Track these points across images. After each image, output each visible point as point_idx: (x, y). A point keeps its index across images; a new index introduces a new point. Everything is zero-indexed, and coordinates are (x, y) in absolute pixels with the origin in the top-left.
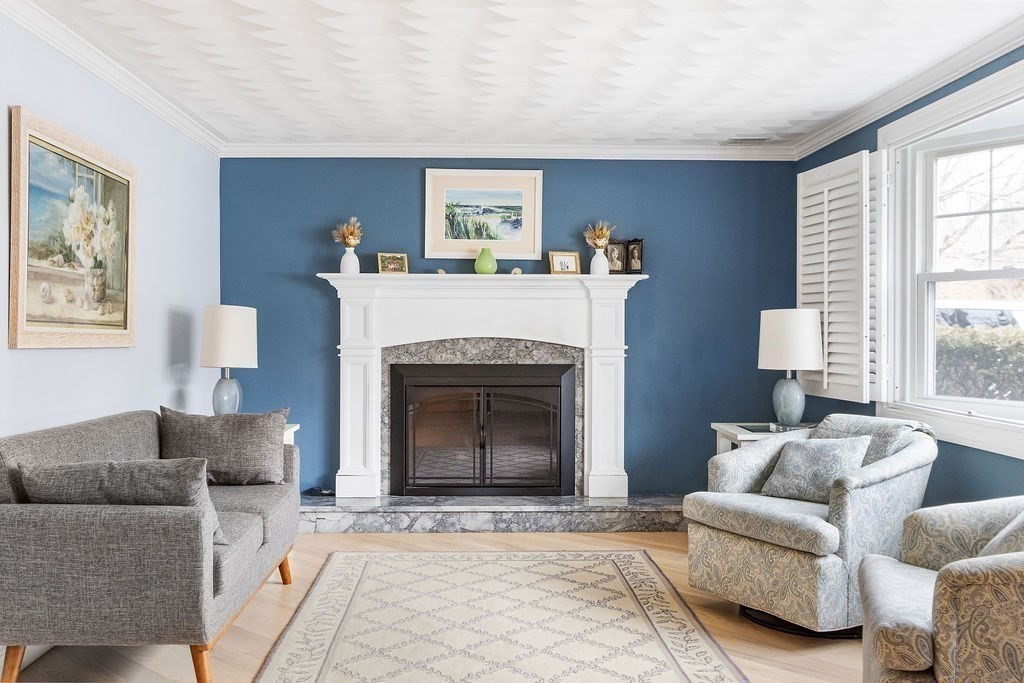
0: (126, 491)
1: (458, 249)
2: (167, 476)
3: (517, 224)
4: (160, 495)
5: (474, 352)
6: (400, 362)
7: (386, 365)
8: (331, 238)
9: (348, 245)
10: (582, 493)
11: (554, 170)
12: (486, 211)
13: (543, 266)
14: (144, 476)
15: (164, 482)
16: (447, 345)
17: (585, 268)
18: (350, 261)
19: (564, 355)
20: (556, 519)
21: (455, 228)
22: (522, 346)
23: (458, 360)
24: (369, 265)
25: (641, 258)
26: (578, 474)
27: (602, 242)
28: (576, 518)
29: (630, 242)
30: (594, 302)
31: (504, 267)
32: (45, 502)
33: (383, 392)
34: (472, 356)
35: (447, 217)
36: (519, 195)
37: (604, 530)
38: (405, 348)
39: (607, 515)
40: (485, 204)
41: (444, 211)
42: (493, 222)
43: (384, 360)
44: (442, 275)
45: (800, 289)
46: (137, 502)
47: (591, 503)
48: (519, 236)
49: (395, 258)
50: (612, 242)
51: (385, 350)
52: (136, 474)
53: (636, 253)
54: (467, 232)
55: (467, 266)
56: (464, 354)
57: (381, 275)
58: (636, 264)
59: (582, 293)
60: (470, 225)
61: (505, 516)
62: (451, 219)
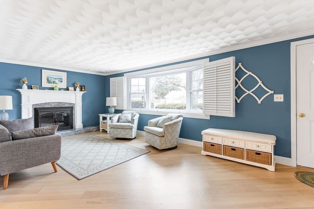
0: (41, 133)
1: (50, 85)
2: (50, 129)
3: (62, 81)
4: (48, 133)
5: (53, 105)
6: (37, 107)
7: (33, 108)
8: (20, 82)
9: (24, 83)
10: (74, 128)
11: (69, 73)
12: (55, 79)
13: (67, 89)
14: (44, 130)
15: (50, 131)
16: (47, 104)
17: (75, 90)
18: (25, 86)
19: (71, 105)
20: (73, 133)
21: (48, 81)
22: (63, 103)
23: (50, 106)
24: (30, 87)
25: (84, 89)
26: (74, 125)
27: (78, 86)
28: (76, 132)
29: (82, 86)
30: (77, 96)
31: (60, 89)
32: (20, 139)
33: (33, 113)
34: (53, 106)
35: (47, 79)
36: (62, 76)
37: (81, 134)
38: (38, 105)
39: (82, 131)
40: (55, 77)
41: (46, 78)
42: (57, 81)
43: (33, 107)
44: (47, 90)
45: (111, 94)
46: (43, 136)
47: (77, 130)
48: (62, 84)
49: (36, 86)
50: (80, 86)
51: (32, 105)
52: (43, 130)
53: (83, 88)
54: (51, 82)
55: (52, 89)
56: (51, 105)
57: (33, 90)
58: (83, 90)
59: (74, 94)
60: (52, 81)
61: (63, 134)
62: (48, 80)
